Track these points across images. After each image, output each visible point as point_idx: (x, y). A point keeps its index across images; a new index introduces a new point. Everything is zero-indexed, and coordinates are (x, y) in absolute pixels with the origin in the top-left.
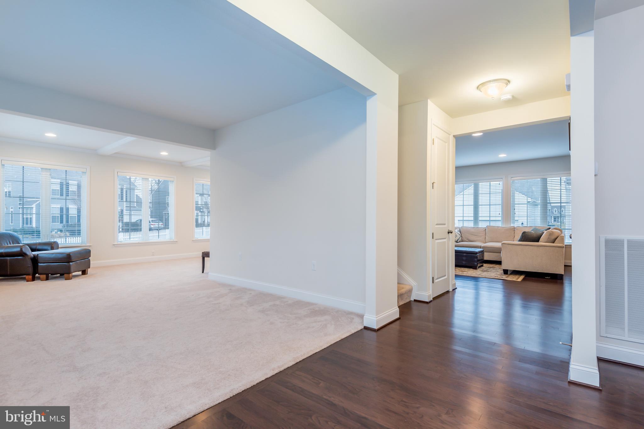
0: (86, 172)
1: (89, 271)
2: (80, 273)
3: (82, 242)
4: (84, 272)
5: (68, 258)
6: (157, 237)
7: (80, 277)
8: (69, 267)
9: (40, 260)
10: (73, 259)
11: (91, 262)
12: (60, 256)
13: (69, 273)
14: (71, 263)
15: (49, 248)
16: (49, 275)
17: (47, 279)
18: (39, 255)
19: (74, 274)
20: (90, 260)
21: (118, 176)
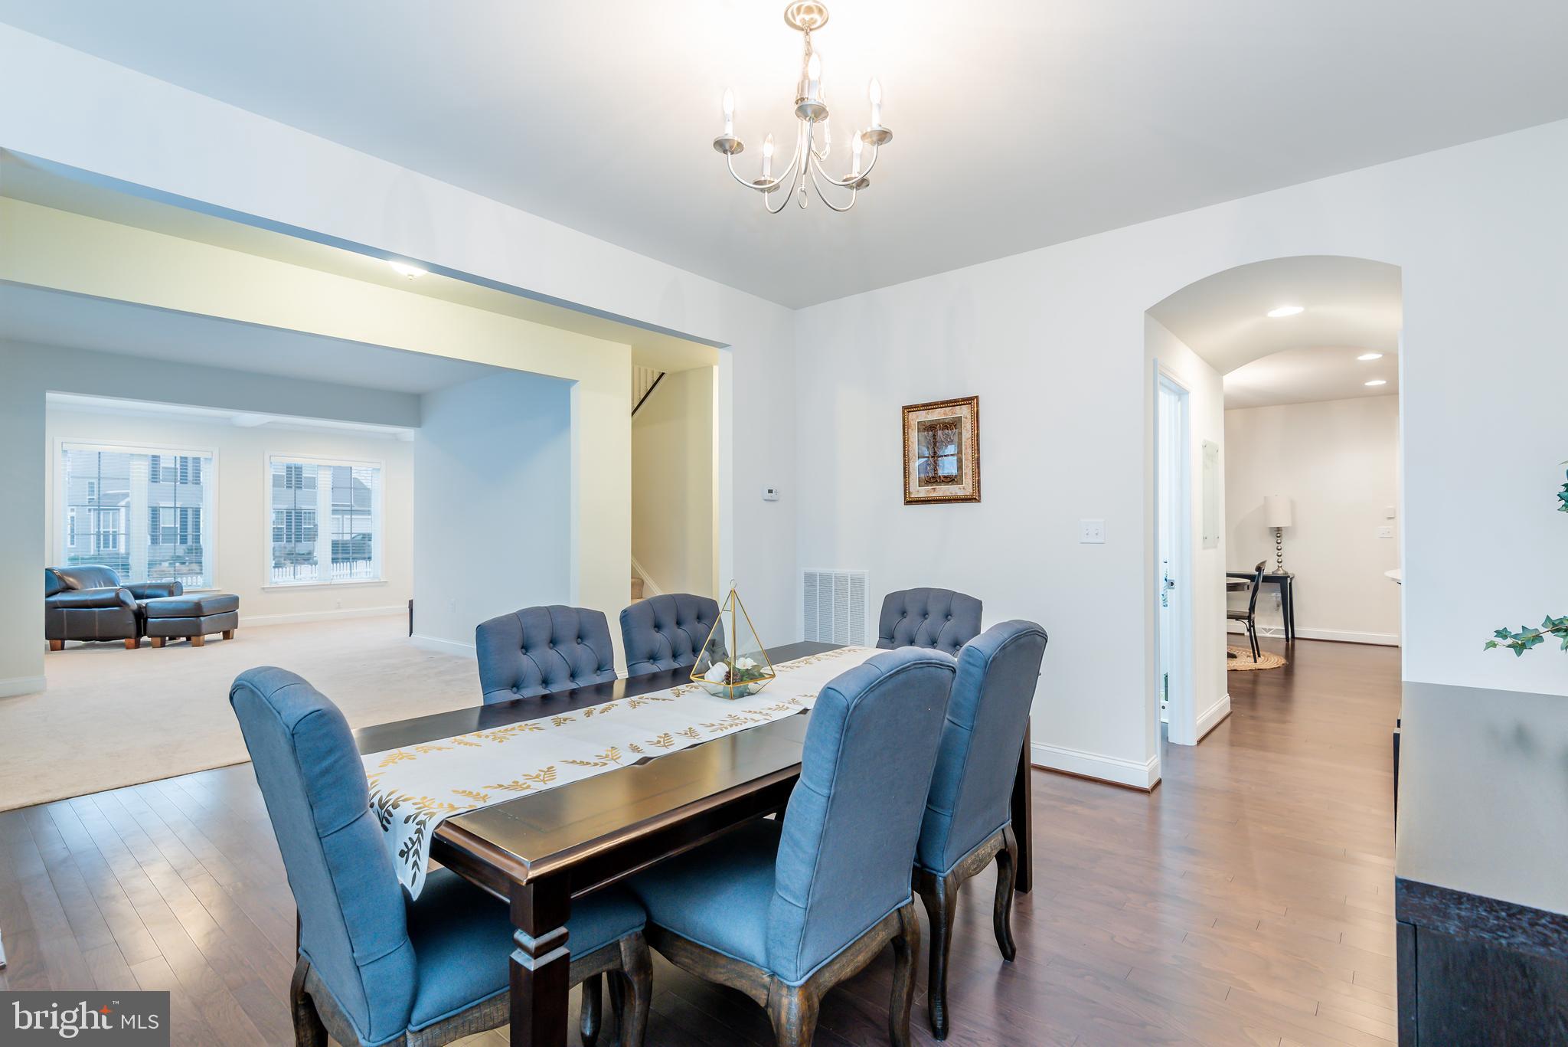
0: (210, 459)
1: (236, 633)
2: (220, 636)
3: (204, 584)
4: (227, 635)
5: (196, 611)
6: (349, 576)
7: (218, 644)
8: (199, 626)
9: (150, 614)
10: (205, 611)
11: (239, 619)
12: (185, 606)
13: (199, 634)
14: (202, 618)
15: (165, 593)
16: (165, 637)
17: (163, 645)
18: (149, 605)
19: (207, 637)
20: (237, 614)
21: (271, 463)
